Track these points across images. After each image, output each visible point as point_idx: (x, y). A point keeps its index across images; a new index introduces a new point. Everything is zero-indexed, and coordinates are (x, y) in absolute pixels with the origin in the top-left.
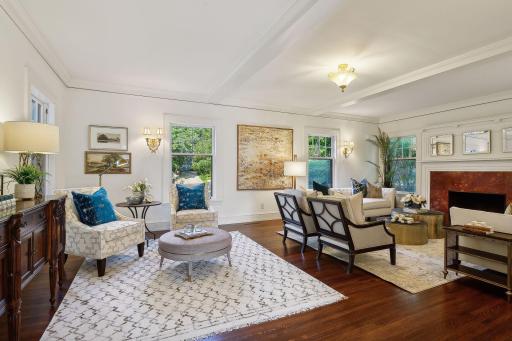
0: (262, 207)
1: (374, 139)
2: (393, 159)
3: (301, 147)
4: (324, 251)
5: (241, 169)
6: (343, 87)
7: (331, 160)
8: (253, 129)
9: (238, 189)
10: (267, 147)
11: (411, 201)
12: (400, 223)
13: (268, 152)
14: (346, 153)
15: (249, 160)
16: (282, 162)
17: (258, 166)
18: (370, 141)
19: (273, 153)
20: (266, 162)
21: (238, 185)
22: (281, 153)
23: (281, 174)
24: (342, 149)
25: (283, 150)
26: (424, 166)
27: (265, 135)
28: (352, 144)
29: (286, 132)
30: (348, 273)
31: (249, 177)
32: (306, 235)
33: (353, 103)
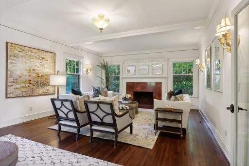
0: (31, 109)
1: (100, 65)
2: (111, 76)
3: (61, 66)
4: (94, 136)
5: (10, 80)
6: (101, 29)
7: (79, 76)
8: (22, 48)
9: (7, 97)
10: (35, 63)
11: (125, 97)
12: (124, 109)
13: (36, 68)
14: (87, 72)
15: (18, 73)
16: (47, 75)
17: (28, 78)
18: (98, 65)
19: (40, 68)
20: (35, 75)
21: (7, 94)
22: (46, 68)
23: (47, 84)
24: (85, 69)
25: (48, 67)
26: (124, 80)
27: (33, 54)
28: (90, 66)
29: (50, 54)
30: (115, 147)
31: (18, 86)
32: (79, 127)
33: (91, 43)
